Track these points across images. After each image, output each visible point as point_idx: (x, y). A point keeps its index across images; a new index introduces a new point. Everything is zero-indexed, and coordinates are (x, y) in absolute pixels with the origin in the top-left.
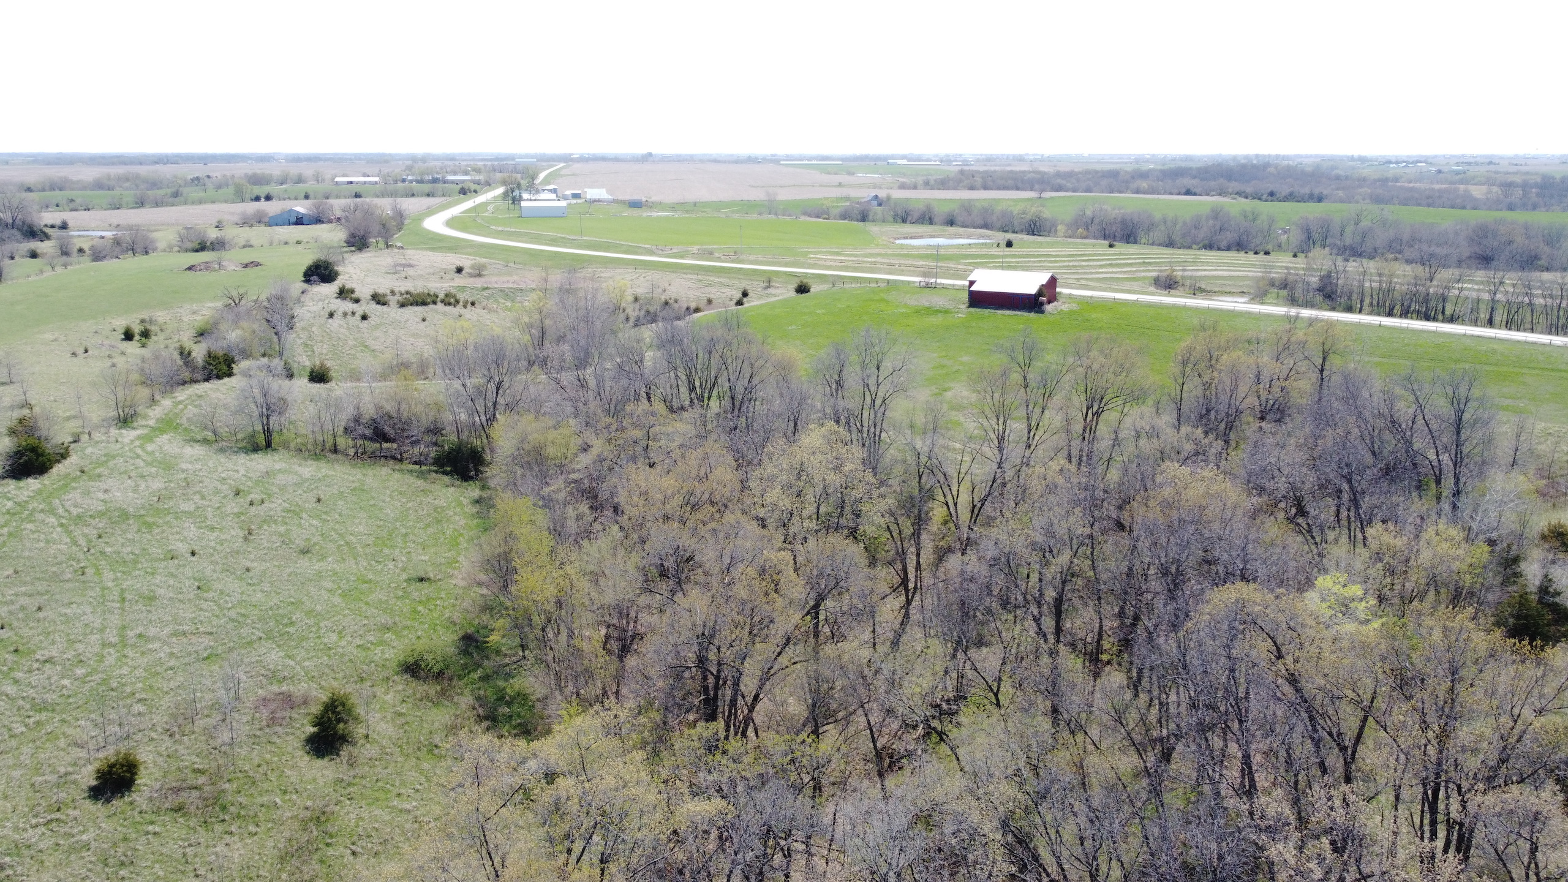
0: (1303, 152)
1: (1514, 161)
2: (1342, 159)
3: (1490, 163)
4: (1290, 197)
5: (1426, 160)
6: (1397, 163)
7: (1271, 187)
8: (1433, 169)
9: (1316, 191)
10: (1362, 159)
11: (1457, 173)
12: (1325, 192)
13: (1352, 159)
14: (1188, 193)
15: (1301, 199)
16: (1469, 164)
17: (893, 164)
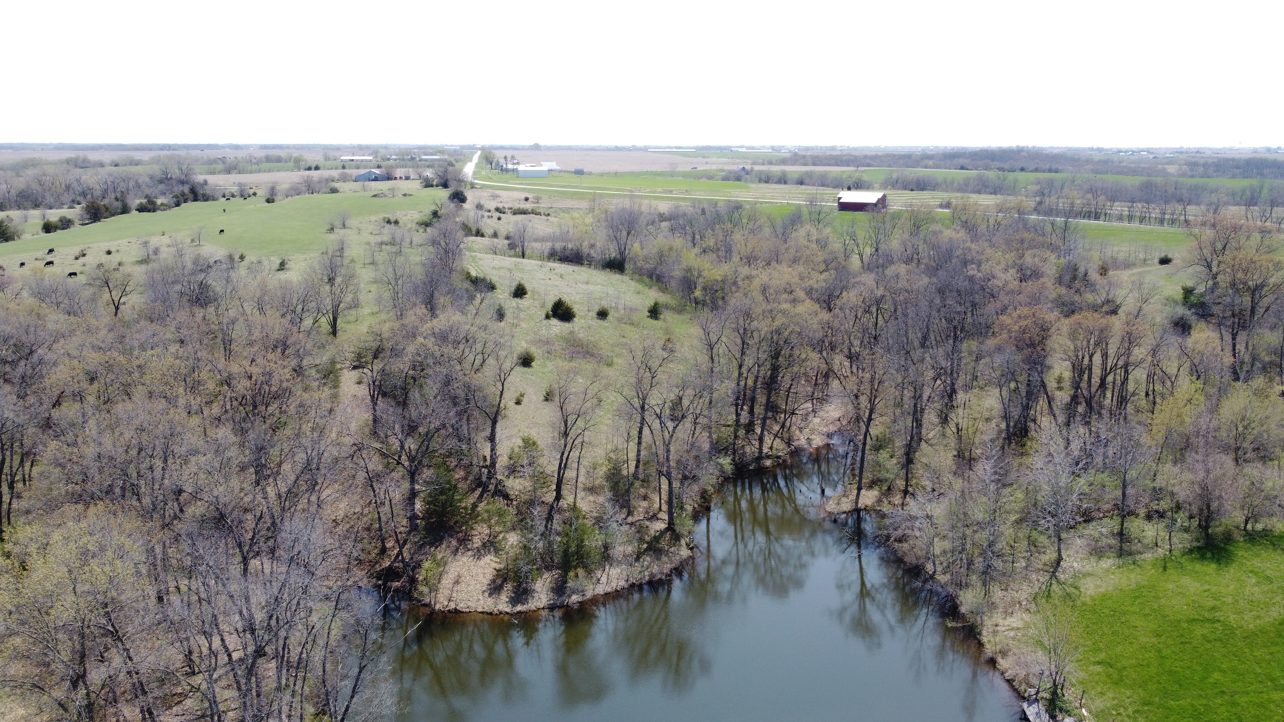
3: (1198, 152)
4: (1035, 170)
5: (1148, 151)
6: (1126, 152)
7: (1023, 165)
8: (1151, 156)
11: (1167, 158)
13: (1092, 149)
14: (962, 168)
16: (1181, 153)
17: (735, 152)
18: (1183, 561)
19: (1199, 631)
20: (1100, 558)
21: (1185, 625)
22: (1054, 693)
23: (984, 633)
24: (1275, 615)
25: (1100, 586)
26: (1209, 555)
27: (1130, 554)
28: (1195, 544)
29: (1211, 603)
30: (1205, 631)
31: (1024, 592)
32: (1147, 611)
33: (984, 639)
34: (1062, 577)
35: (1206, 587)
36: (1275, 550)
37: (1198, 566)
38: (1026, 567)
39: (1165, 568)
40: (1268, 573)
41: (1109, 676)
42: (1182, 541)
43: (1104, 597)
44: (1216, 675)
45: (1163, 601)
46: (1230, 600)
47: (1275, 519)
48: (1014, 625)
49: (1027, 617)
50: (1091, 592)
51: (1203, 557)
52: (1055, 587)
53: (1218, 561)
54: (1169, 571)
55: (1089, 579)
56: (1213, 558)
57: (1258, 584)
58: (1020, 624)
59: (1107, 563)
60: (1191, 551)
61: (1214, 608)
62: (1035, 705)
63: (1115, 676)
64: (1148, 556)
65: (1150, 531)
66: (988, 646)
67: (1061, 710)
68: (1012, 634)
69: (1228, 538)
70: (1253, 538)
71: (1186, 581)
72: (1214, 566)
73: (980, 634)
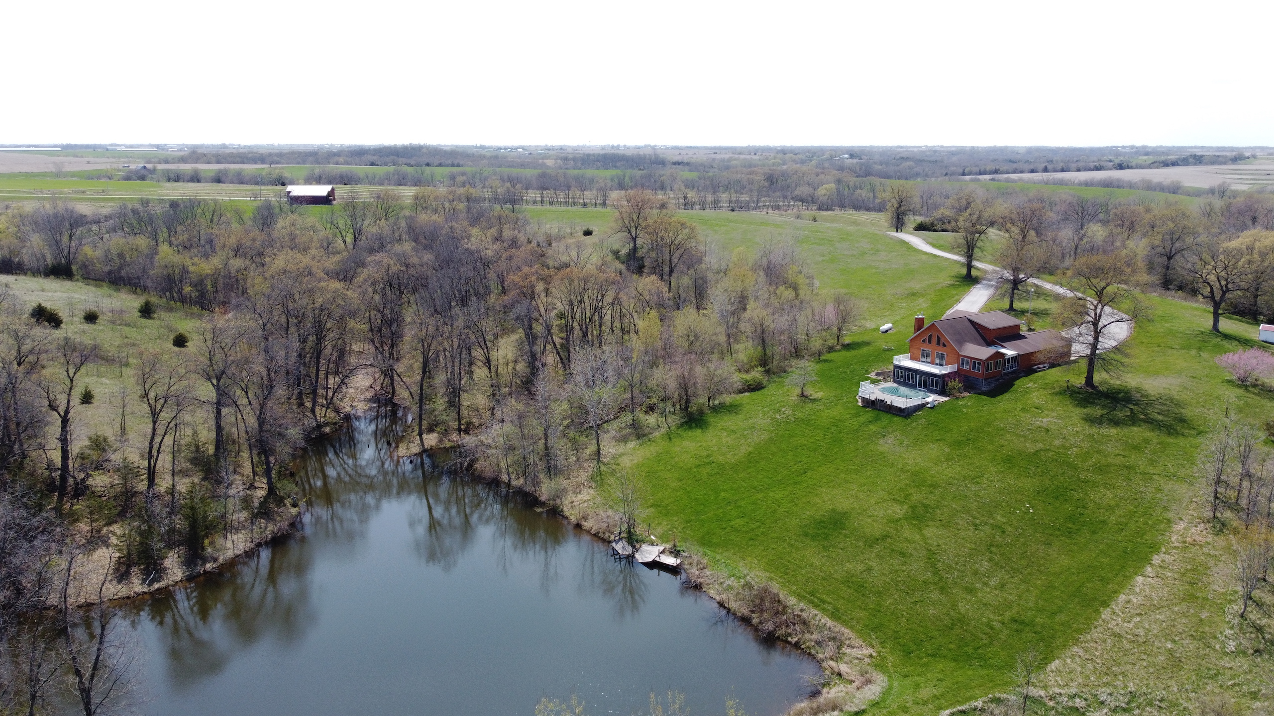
0: (442, 143)
1: (575, 149)
2: (469, 147)
3: (561, 149)
4: (440, 165)
5: (523, 148)
6: (505, 149)
7: (427, 161)
8: (527, 153)
9: (456, 162)
10: (483, 147)
11: (540, 154)
12: (461, 163)
13: (476, 147)
14: (372, 164)
15: (447, 166)
16: (549, 150)
17: (112, 150)
18: (679, 432)
19: (705, 471)
20: (626, 442)
21: (695, 470)
22: (629, 532)
23: (565, 509)
24: (744, 451)
25: (633, 460)
26: (693, 425)
27: (644, 435)
28: (683, 420)
29: (705, 453)
30: (708, 471)
31: (583, 476)
32: (669, 467)
33: (567, 514)
34: (605, 460)
35: (699, 444)
36: (730, 414)
37: (690, 433)
38: (578, 460)
39: (670, 439)
40: (732, 428)
41: (660, 513)
42: (674, 420)
43: (638, 466)
44: (723, 494)
45: (676, 459)
46: (715, 449)
47: (724, 396)
48: (585, 498)
49: (591, 492)
50: (628, 464)
51: (690, 427)
52: (603, 468)
53: (701, 427)
54: (673, 440)
55: (624, 457)
56: (697, 426)
57: (728, 435)
58: (587, 497)
59: (631, 445)
60: (682, 425)
61: (708, 456)
62: (620, 543)
63: (663, 511)
64: (656, 434)
65: (652, 419)
66: (571, 517)
67: (637, 541)
68: (585, 505)
69: (701, 413)
70: (715, 409)
71: (686, 443)
72: (699, 431)
73: (562, 511)
